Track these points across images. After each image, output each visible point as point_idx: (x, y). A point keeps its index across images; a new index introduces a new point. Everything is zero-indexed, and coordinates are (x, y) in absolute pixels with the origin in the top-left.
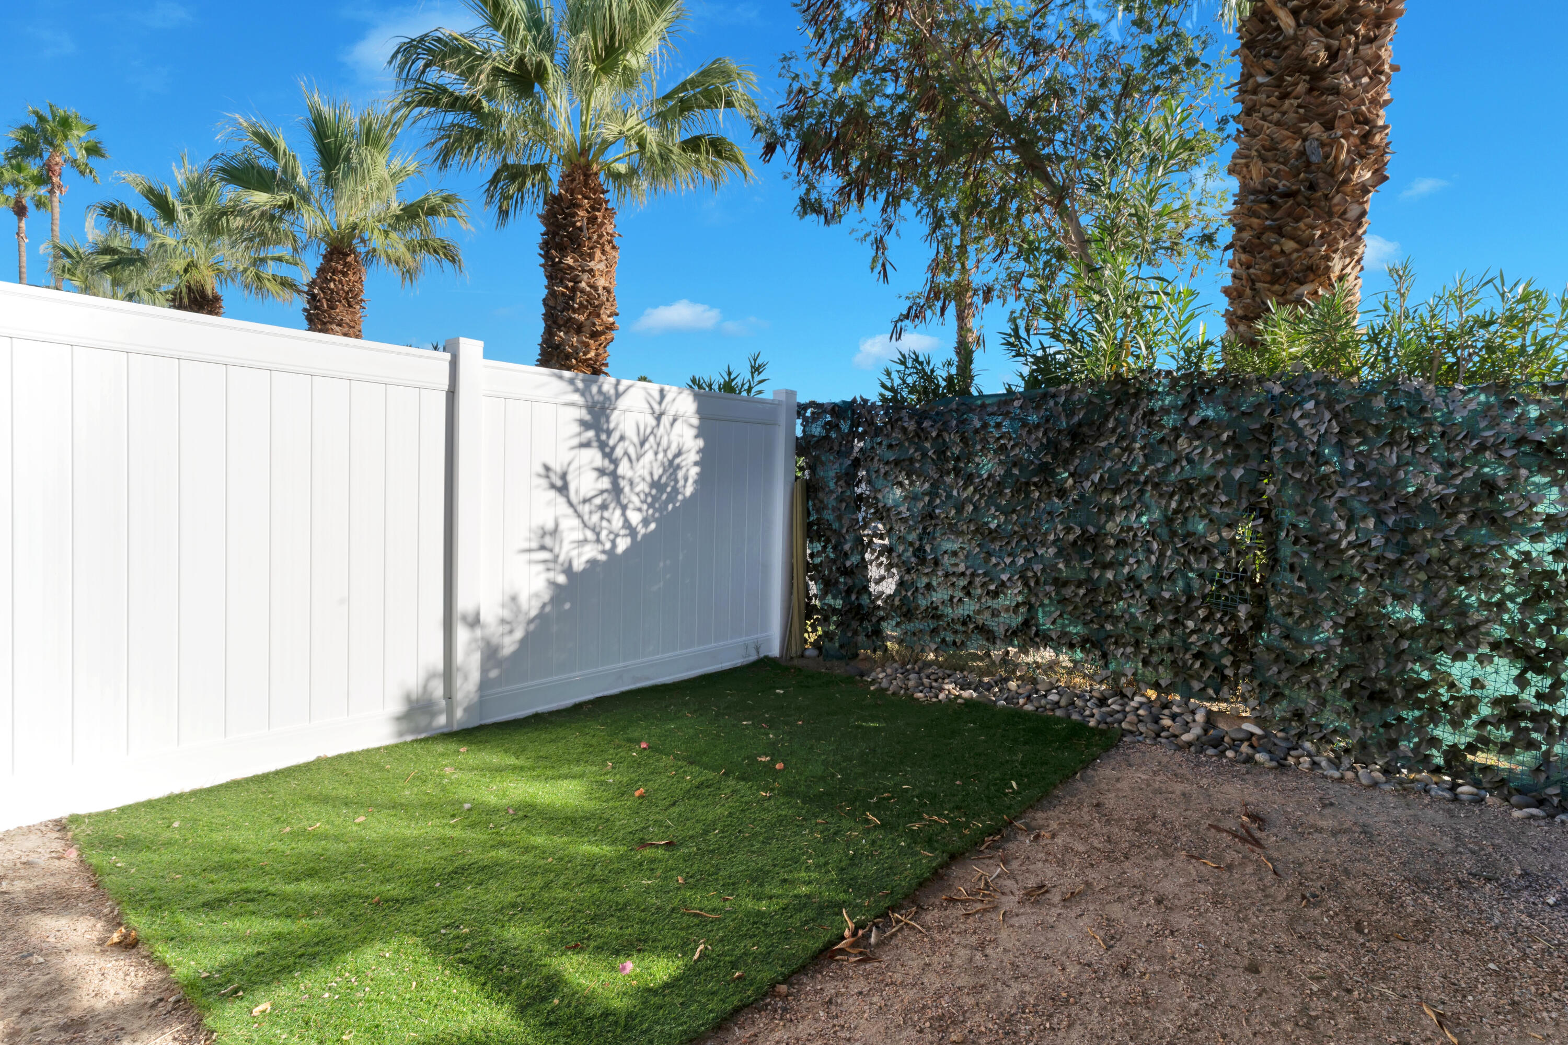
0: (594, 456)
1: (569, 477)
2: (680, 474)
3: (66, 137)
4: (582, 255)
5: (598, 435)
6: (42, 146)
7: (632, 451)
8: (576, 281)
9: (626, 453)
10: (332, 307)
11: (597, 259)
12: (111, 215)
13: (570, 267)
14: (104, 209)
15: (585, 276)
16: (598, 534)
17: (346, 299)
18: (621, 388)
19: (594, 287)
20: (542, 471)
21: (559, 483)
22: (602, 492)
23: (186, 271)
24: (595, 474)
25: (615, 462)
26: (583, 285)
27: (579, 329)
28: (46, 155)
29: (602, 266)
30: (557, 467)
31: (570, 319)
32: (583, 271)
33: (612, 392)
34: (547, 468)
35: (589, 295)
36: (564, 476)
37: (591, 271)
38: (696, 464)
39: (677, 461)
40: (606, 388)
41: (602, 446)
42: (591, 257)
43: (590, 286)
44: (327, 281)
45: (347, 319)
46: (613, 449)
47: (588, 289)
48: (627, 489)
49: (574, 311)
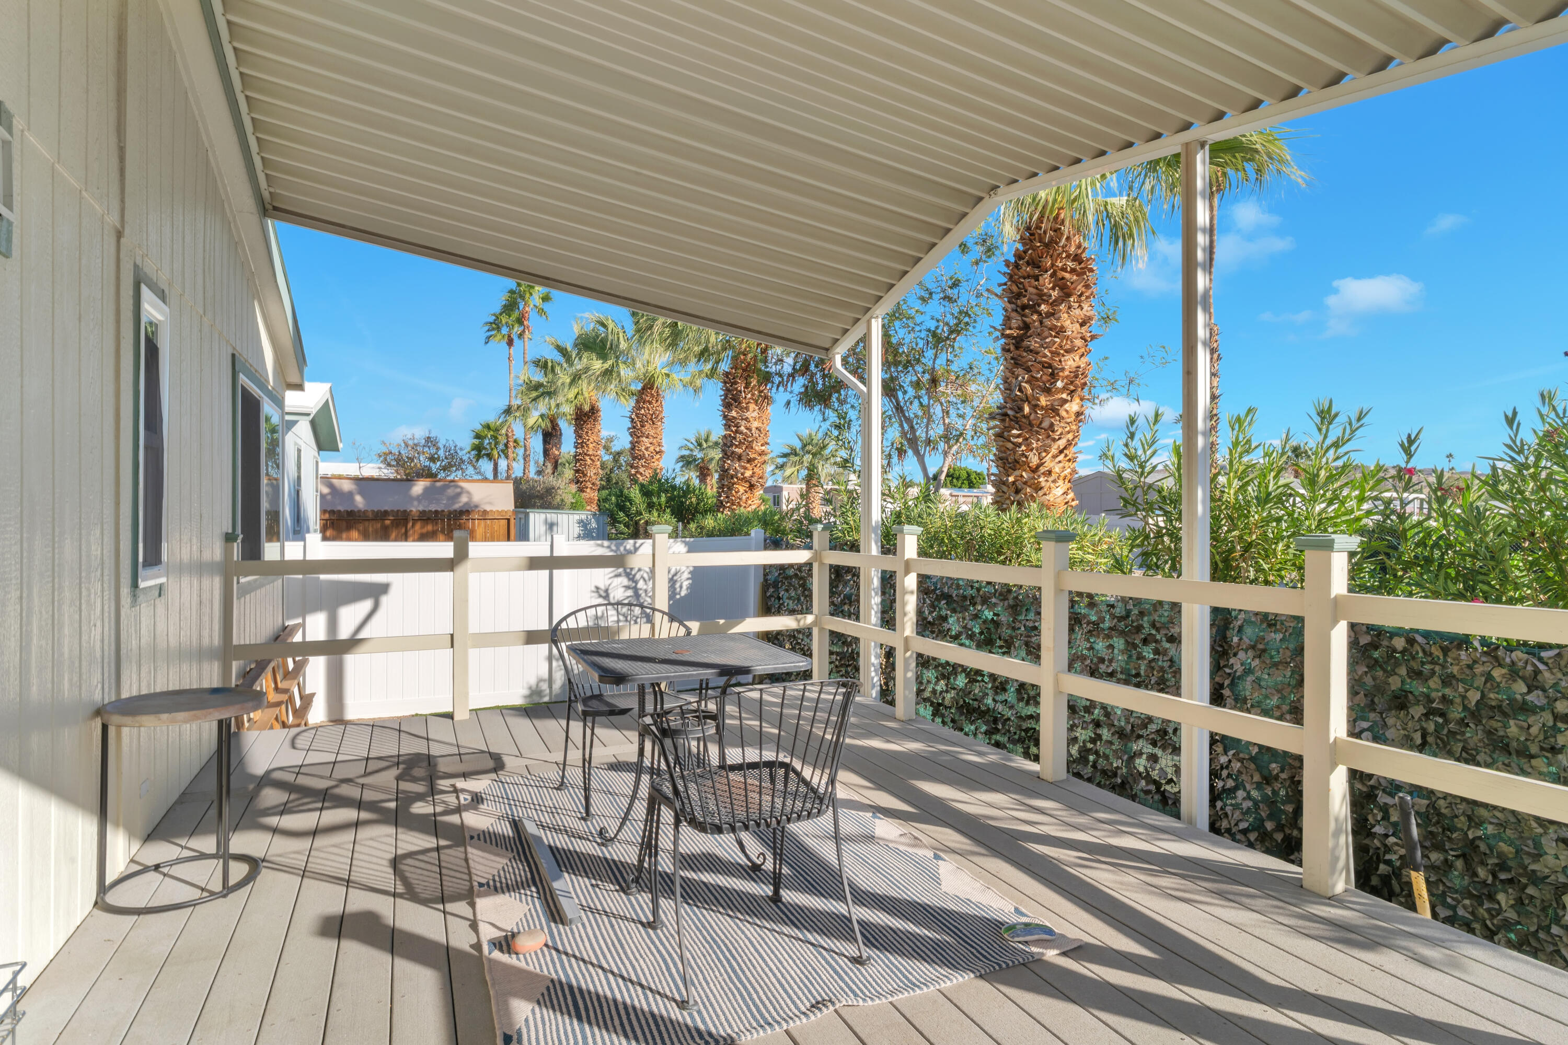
0: (624, 581)
1: (610, 591)
2: (678, 585)
3: (531, 294)
4: (741, 409)
5: (625, 570)
6: (519, 300)
7: (646, 576)
8: (737, 426)
9: (642, 577)
10: (642, 426)
11: (751, 409)
12: (537, 366)
13: (734, 418)
14: (534, 362)
15: (743, 423)
16: (626, 617)
17: (651, 419)
18: (637, 545)
19: (749, 429)
20: (594, 589)
21: (603, 594)
22: (628, 597)
23: (576, 397)
24: (623, 589)
25: (636, 582)
26: (742, 428)
27: (740, 458)
28: (521, 307)
29: (755, 414)
30: (602, 587)
31: (733, 452)
32: (742, 419)
33: (632, 548)
34: (597, 588)
35: (746, 434)
36: (606, 591)
37: (747, 419)
38: (688, 579)
39: (675, 578)
40: (628, 547)
41: (628, 575)
42: (747, 409)
43: (747, 429)
44: (639, 409)
45: (652, 433)
46: (634, 576)
47: (745, 431)
48: (643, 595)
49: (737, 446)
